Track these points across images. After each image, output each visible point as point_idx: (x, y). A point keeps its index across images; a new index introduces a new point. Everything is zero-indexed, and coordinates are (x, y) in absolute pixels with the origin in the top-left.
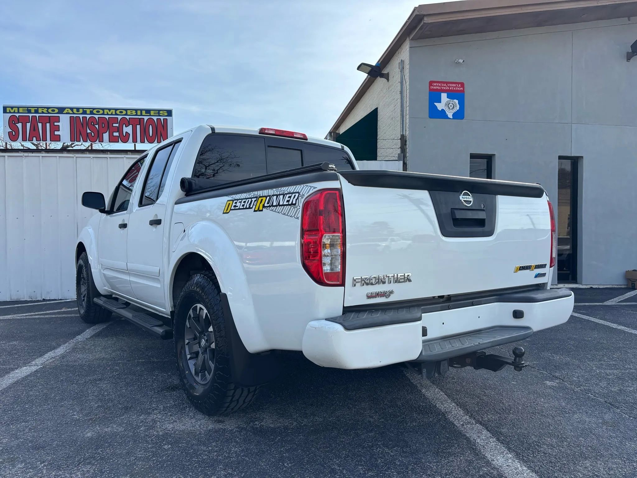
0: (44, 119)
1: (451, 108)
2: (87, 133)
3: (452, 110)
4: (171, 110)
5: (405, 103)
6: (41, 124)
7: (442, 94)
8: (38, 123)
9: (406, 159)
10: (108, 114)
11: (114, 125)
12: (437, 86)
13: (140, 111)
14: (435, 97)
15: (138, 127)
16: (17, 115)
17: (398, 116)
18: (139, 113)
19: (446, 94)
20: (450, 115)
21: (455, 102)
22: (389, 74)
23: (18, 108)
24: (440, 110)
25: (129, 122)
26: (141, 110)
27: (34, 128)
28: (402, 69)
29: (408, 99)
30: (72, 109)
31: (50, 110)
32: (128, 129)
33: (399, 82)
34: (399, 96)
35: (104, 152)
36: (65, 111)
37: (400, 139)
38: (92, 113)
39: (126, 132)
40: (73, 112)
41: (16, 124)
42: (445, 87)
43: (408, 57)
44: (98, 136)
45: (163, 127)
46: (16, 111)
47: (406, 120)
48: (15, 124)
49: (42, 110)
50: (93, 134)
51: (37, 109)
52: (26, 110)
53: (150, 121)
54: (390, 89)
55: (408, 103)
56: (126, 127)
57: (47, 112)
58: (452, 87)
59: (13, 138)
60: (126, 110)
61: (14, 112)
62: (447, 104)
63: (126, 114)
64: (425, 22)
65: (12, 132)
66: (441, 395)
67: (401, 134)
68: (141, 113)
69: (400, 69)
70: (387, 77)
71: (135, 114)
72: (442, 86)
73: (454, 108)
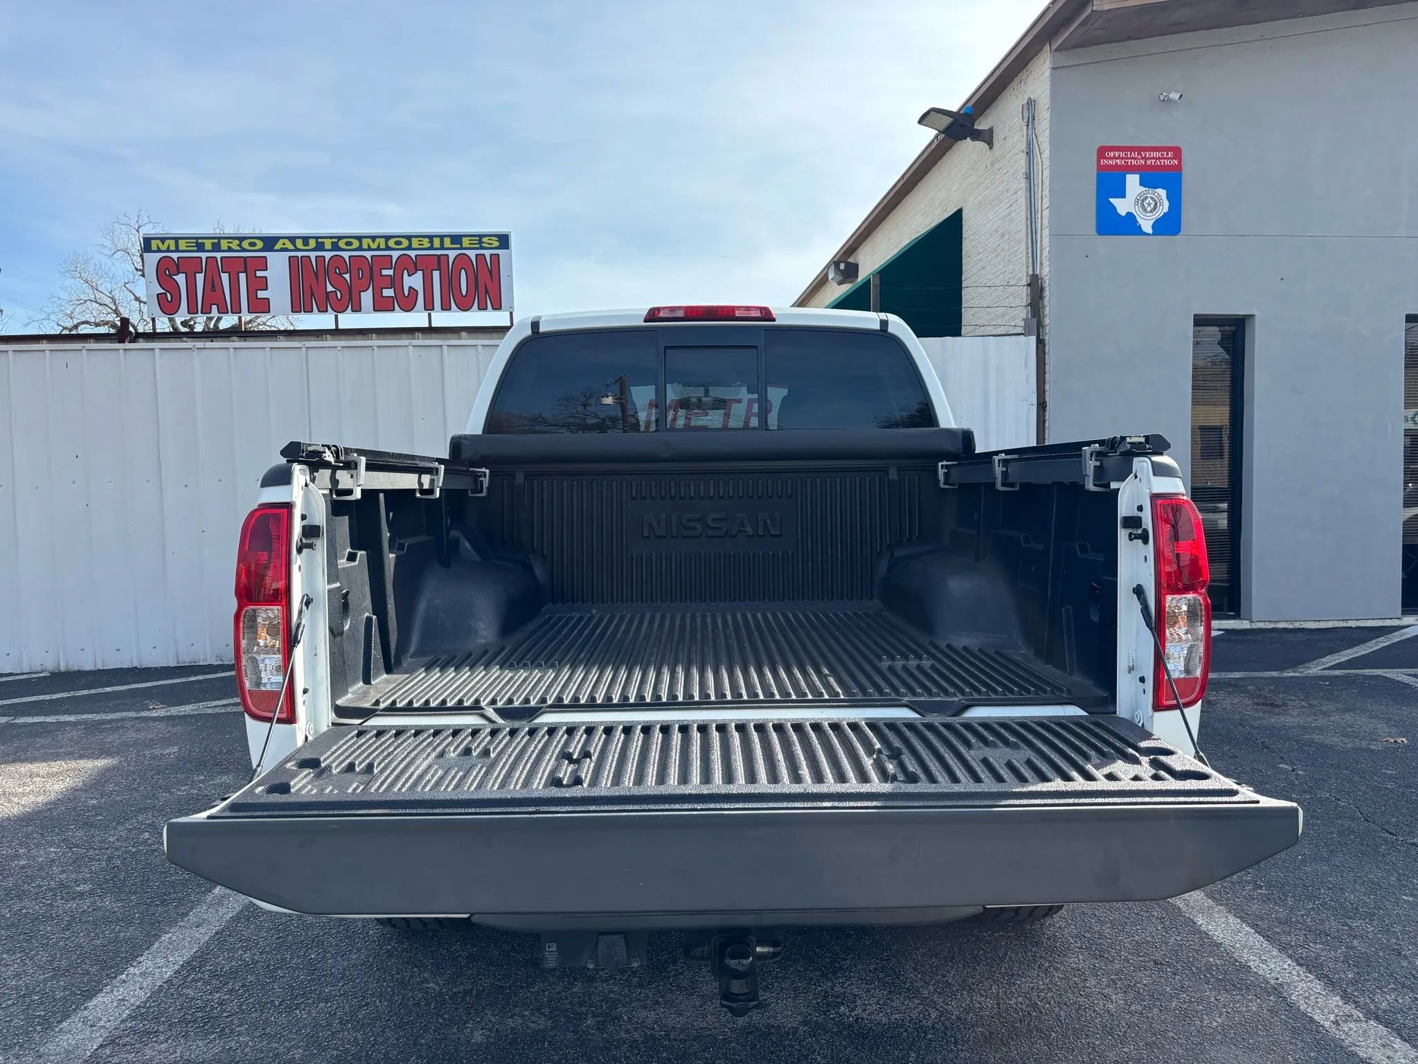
0: (236, 266)
1: (1149, 209)
2: (327, 294)
3: (1151, 214)
4: (507, 235)
5: (1040, 200)
6: (228, 274)
7: (1127, 175)
8: (222, 274)
9: (1043, 332)
10: (369, 249)
11: (385, 272)
12: (1117, 158)
13: (439, 239)
14: (1110, 184)
15: (436, 274)
16: (175, 256)
17: (1020, 231)
18: (437, 242)
19: (1138, 175)
20: (1147, 226)
21: (1159, 194)
22: (992, 132)
23: (176, 239)
24: (1123, 214)
25: (415, 264)
26: (442, 237)
27: (213, 286)
28: (1031, 121)
29: (1046, 192)
30: (292, 239)
31: (245, 244)
32: (414, 281)
33: (1023, 152)
34: (1023, 184)
35: (364, 334)
36: (278, 246)
37: (1028, 285)
38: (335, 247)
39: (410, 287)
40: (295, 246)
41: (174, 277)
42: (1135, 158)
43: (1048, 92)
44: (351, 299)
45: (491, 272)
46: (173, 247)
47: (1041, 241)
48: (170, 276)
49: (229, 243)
50: (339, 293)
51: (216, 241)
52: (194, 244)
53: (462, 260)
54: (997, 166)
55: (1046, 200)
56: (409, 276)
57: (239, 248)
58: (1151, 158)
59: (168, 305)
60: (409, 238)
61: (168, 250)
62: (1141, 201)
63: (409, 248)
64: (1095, 8)
65: (164, 295)
66: (1248, 933)
67: (1031, 273)
68: (442, 243)
69: (1026, 120)
70: (987, 137)
71: (429, 245)
72: (1127, 158)
73: (1157, 209)
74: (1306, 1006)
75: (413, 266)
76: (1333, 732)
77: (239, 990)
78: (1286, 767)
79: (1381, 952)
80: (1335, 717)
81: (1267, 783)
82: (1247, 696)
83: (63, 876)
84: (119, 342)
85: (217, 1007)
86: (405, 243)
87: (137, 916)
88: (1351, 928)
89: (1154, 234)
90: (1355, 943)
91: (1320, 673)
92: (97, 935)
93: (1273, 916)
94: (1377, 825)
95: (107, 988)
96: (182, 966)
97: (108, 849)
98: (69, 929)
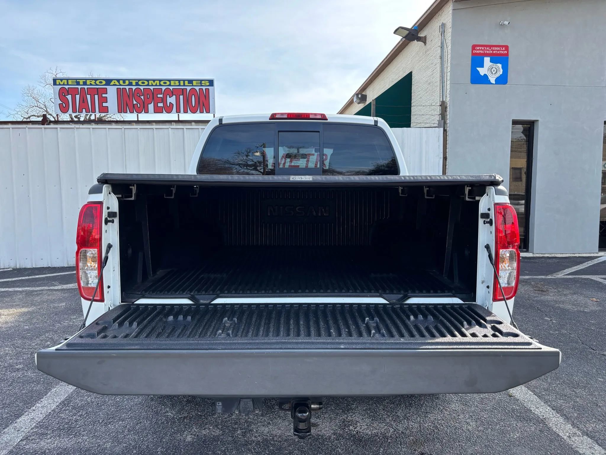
0: (93, 92)
1: (494, 73)
2: (134, 105)
3: (495, 75)
4: (213, 80)
5: (446, 68)
6: (90, 95)
7: (485, 58)
8: (87, 95)
9: (446, 126)
10: (152, 85)
11: (159, 96)
12: (480, 50)
13: (183, 81)
14: (477, 61)
15: (181, 97)
16: (67, 87)
17: (437, 82)
18: (182, 83)
19: (489, 58)
20: (493, 81)
21: (498, 66)
22: (426, 38)
23: (67, 80)
24: (483, 75)
25: (172, 92)
27: (83, 100)
28: (443, 33)
29: (449, 64)
30: (118, 81)
31: (98, 82)
32: (172, 100)
33: (439, 46)
34: (439, 61)
35: (149, 123)
36: (112, 83)
37: (440, 105)
38: (137, 84)
39: (170, 103)
40: (119, 83)
42: (488, 50)
43: (451, 20)
44: (144, 107)
45: (205, 97)
46: (66, 83)
47: (446, 86)
48: (65, 96)
49: (90, 81)
50: (139, 105)
51: (85, 81)
52: (75, 82)
53: (193, 91)
54: (428, 53)
56: (170, 97)
57: (95, 84)
58: (495, 50)
59: (64, 109)
60: (169, 81)
61: (64, 85)
62: (490, 69)
63: (170, 85)
65: (62, 104)
66: (530, 395)
67: (441, 100)
68: (184, 83)
69: (441, 32)
70: (424, 40)
71: (178, 84)
72: (485, 50)
73: (497, 73)
74: (556, 429)
75: (171, 93)
76: (568, 303)
77: (85, 415)
78: (548, 319)
79: (589, 404)
80: (569, 297)
81: (540, 326)
82: (531, 287)
83: (11, 361)
84: (42, 125)
85: (74, 423)
86: (168, 83)
87: (42, 380)
88: (576, 393)
90: (578, 400)
91: (563, 277)
92: (24, 388)
93: (542, 387)
94: (588, 346)
95: (26, 413)
96: (60, 403)
97: (31, 349)
98: (11, 386)
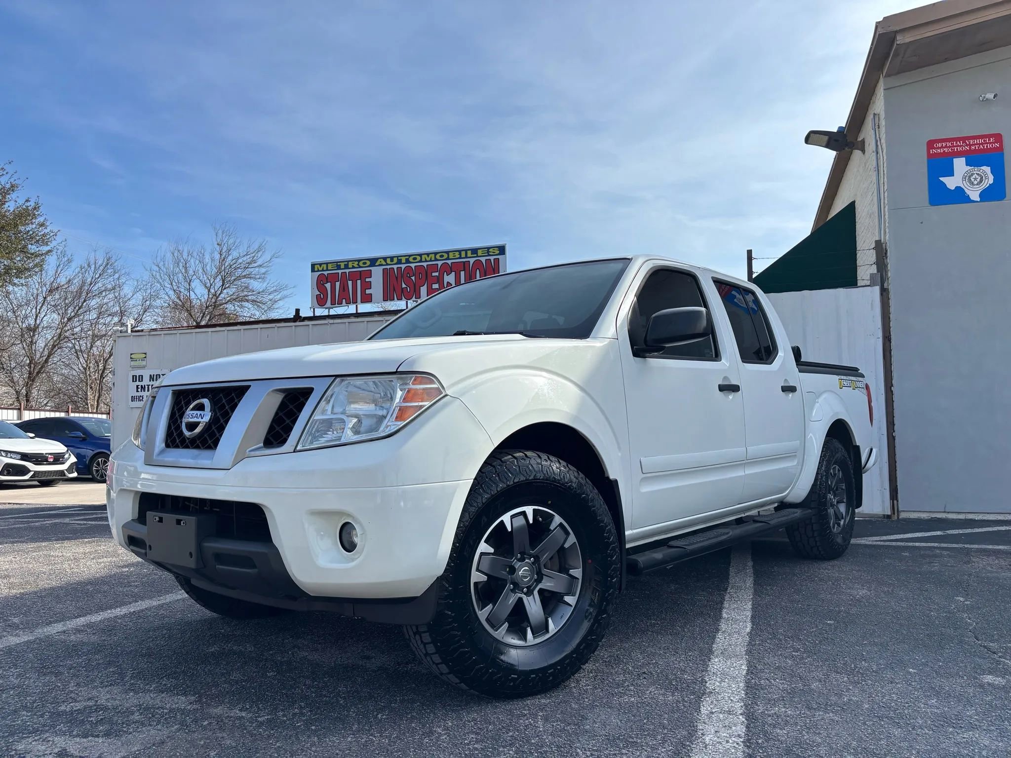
0: (354, 277)
1: (976, 182)
2: (402, 289)
3: (978, 186)
4: (504, 246)
5: (882, 185)
6: (352, 281)
7: (954, 159)
8: (348, 281)
9: (886, 283)
10: (426, 261)
11: (434, 274)
12: (944, 147)
13: (464, 252)
14: (940, 167)
15: (462, 273)
16: (326, 273)
18: (463, 254)
19: (964, 159)
20: (975, 195)
21: (984, 171)
22: (864, 142)
23: (327, 264)
25: (451, 268)
26: (466, 251)
27: (344, 288)
29: (885, 179)
30: (385, 259)
32: (450, 278)
33: (873, 152)
36: (377, 263)
37: (875, 248)
38: (408, 261)
39: (448, 282)
40: (386, 262)
41: (326, 285)
42: (960, 146)
43: (884, 107)
44: (415, 291)
45: (494, 269)
46: (325, 268)
48: (323, 284)
49: (353, 263)
50: (408, 289)
51: (346, 263)
52: (336, 266)
53: (478, 263)
54: (866, 167)
56: (447, 275)
57: (357, 266)
58: (975, 144)
59: (321, 301)
60: (447, 252)
61: (323, 270)
62: (968, 177)
63: (448, 259)
64: (899, 43)
65: (320, 295)
69: (874, 129)
70: (861, 146)
71: (459, 256)
72: (953, 146)
73: (983, 182)
75: (449, 269)
84: (294, 322)
86: (446, 256)
89: (981, 201)
